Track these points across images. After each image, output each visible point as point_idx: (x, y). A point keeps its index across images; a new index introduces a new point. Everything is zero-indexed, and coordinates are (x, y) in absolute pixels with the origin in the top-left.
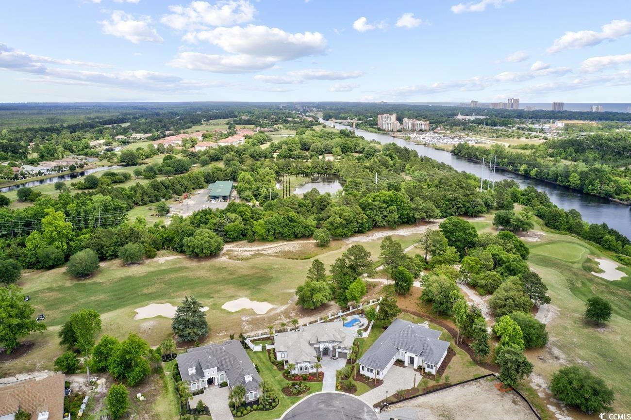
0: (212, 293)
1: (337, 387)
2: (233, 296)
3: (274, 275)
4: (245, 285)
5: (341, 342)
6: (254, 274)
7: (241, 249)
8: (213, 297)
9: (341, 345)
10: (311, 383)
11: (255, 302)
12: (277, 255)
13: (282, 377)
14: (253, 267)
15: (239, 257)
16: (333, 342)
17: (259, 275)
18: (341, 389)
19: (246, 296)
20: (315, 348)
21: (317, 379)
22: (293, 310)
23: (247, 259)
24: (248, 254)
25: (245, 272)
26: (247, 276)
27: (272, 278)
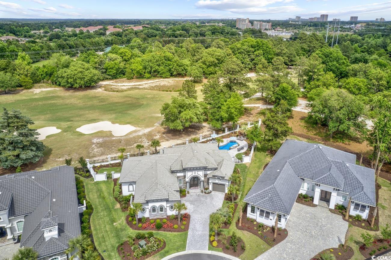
0: (72, 117)
1: (211, 242)
2: (95, 120)
3: (145, 103)
4: (112, 110)
5: (216, 169)
6: (124, 102)
7: (119, 84)
8: (72, 121)
9: (216, 173)
10: (168, 234)
11: (117, 125)
12: (152, 88)
13: (125, 222)
14: (126, 97)
15: (115, 90)
16: (205, 169)
17: (130, 102)
18: (218, 246)
19: (109, 120)
20: (178, 177)
21: (179, 227)
22: (159, 132)
23: (123, 91)
24: (125, 88)
25: (116, 100)
26: (117, 103)
27: (143, 104)
